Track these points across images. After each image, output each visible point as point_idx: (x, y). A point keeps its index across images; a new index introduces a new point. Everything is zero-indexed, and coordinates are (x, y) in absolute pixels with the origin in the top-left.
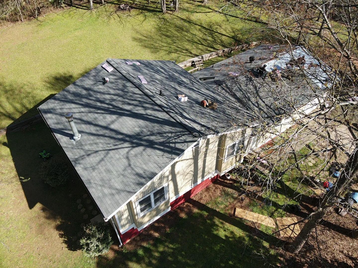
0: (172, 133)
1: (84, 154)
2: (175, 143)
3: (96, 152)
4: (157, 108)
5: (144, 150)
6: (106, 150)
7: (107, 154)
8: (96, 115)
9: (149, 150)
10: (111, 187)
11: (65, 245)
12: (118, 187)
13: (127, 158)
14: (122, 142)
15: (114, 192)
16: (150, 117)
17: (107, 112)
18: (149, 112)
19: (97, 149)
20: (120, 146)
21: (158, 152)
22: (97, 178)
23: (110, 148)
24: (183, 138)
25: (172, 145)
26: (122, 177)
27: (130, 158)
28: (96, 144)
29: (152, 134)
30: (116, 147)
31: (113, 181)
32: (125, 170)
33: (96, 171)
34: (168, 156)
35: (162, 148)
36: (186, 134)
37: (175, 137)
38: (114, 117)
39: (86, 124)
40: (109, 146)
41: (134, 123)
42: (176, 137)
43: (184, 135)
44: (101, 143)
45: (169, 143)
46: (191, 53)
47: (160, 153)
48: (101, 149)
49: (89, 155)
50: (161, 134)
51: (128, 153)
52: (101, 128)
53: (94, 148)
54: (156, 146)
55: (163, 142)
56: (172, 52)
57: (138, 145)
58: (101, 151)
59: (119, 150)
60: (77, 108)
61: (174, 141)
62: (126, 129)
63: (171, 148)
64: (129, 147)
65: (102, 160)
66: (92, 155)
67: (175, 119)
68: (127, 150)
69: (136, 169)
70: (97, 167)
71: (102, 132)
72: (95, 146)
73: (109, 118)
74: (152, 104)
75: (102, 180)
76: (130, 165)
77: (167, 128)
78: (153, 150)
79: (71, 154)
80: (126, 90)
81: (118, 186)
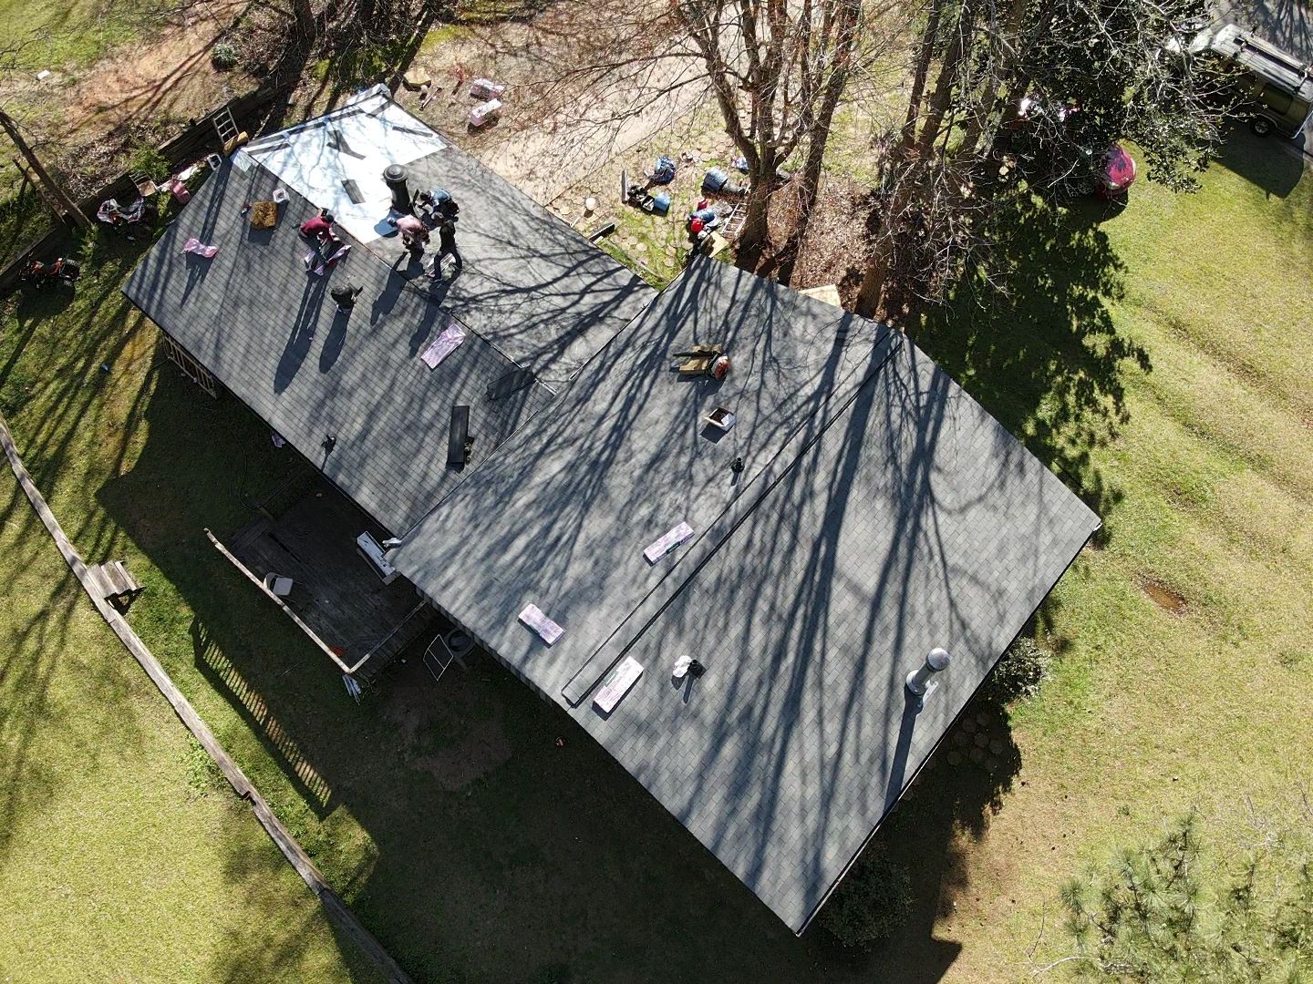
0: (889, 406)
1: (962, 640)
2: (918, 394)
3: (952, 604)
4: (806, 460)
5: (939, 470)
6: (946, 577)
7: (956, 570)
8: (832, 653)
9: (942, 455)
10: (1037, 532)
11: (1016, 783)
12: (1035, 511)
13: (963, 510)
14: (921, 535)
15: (1045, 522)
16: (839, 475)
17: (821, 620)
18: (821, 480)
19: (946, 604)
20: (933, 540)
21: (944, 432)
22: (1021, 576)
23: (940, 565)
24: (903, 374)
25: (924, 400)
26: (1011, 511)
27: (964, 502)
28: (930, 613)
29: (893, 458)
30: (936, 549)
31: (1023, 530)
32: (995, 508)
33: (1005, 584)
34: (955, 406)
35: (931, 425)
36: (894, 369)
37: (904, 396)
38: (838, 588)
39: (862, 682)
40: (933, 574)
41: (859, 518)
42: (904, 392)
43: (896, 374)
44: (926, 600)
45: (917, 408)
46: (43, 616)
47: (946, 426)
48: (944, 592)
49: (964, 626)
50: (892, 435)
51: (950, 513)
52: (877, 622)
53: (942, 615)
54: (928, 439)
55: (916, 423)
56: (41, 698)
57: (927, 488)
58: (949, 593)
59: (943, 538)
60: (801, 747)
61: (913, 398)
62: (880, 537)
63: (930, 402)
64: (934, 513)
65: (974, 579)
66: (964, 613)
67: (849, 402)
68: (942, 518)
69: (991, 480)
70: (993, 588)
71: (889, 613)
72: (936, 615)
73: (842, 603)
74: (795, 475)
75: (1023, 559)
76: (981, 499)
77: (875, 420)
78: (939, 447)
79: (967, 683)
80: (734, 577)
81: (1032, 511)
